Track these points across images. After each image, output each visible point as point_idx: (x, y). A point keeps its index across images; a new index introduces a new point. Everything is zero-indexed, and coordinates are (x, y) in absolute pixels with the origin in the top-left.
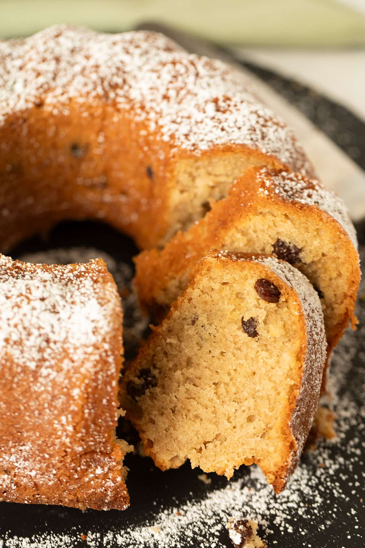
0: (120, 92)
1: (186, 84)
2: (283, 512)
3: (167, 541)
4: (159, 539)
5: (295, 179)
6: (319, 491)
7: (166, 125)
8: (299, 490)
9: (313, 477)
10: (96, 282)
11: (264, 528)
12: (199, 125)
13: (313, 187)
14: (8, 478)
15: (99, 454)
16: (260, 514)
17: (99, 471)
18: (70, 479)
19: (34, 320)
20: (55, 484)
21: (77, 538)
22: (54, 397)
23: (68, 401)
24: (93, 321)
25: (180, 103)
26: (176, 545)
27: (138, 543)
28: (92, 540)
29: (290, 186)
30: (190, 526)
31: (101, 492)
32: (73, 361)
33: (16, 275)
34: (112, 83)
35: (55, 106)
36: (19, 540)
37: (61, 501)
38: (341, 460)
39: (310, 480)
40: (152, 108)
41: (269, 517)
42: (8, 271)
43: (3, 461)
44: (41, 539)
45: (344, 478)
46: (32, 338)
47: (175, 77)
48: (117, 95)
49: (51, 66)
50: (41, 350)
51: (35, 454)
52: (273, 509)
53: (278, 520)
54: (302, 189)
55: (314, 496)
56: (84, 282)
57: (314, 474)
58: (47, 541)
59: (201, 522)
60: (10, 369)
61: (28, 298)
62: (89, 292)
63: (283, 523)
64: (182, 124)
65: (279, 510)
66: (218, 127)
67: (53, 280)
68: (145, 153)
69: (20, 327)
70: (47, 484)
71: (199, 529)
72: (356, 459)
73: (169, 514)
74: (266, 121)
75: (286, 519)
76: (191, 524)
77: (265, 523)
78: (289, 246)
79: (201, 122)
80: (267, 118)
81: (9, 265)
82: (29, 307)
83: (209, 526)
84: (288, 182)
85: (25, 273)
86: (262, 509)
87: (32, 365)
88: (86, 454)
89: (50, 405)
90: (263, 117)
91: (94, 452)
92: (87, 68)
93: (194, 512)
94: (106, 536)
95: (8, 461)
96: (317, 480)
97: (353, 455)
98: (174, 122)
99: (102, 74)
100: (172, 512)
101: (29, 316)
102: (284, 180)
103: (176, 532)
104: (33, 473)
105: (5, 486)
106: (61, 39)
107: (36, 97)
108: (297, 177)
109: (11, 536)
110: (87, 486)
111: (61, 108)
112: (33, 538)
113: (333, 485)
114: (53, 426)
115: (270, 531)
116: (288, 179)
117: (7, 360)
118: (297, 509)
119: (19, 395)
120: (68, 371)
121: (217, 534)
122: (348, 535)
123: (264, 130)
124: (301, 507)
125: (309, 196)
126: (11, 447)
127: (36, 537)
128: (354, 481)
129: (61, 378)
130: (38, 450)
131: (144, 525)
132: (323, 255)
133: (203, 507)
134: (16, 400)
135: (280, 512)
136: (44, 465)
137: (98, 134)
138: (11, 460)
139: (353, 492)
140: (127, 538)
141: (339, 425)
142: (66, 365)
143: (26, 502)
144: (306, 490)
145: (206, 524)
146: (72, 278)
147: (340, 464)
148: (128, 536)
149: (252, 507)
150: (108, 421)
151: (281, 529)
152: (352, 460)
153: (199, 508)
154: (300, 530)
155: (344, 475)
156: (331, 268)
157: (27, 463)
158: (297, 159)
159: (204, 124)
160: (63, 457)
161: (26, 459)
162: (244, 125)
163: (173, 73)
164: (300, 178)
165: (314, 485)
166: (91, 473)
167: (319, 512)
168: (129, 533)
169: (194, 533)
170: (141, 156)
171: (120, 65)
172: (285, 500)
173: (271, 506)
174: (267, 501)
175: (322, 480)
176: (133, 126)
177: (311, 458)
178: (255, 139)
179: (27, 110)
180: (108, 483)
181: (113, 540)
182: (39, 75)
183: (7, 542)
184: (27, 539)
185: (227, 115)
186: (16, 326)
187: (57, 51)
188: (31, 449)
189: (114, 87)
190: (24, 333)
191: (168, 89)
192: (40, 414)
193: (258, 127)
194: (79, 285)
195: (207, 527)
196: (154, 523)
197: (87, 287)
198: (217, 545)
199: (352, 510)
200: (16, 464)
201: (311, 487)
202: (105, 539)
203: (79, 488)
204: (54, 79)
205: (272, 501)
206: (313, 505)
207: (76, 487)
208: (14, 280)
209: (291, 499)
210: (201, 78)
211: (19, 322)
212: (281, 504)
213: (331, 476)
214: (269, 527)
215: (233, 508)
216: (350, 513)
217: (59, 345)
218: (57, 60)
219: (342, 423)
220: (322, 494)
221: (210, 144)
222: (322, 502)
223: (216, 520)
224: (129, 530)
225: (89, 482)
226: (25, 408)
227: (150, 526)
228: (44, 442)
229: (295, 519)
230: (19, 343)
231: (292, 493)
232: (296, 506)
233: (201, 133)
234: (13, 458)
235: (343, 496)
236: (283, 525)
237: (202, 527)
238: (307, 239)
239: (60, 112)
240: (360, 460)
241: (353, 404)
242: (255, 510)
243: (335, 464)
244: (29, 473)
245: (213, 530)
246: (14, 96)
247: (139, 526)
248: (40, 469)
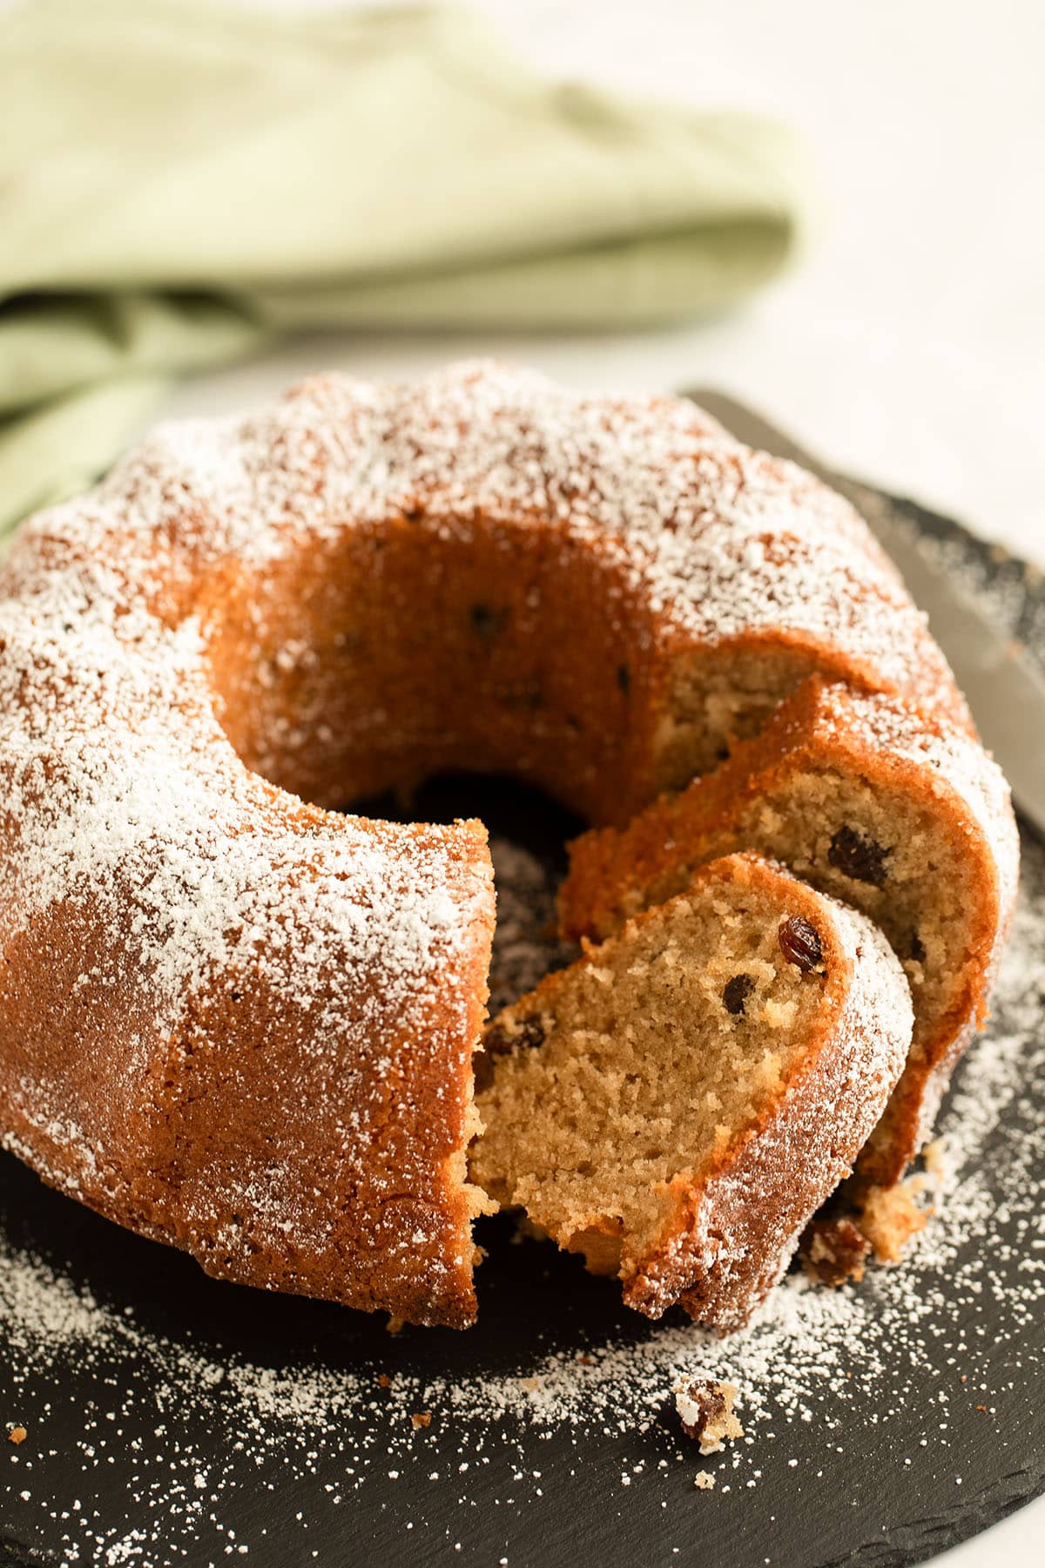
0: (580, 505)
1: (714, 501)
2: (799, 1381)
3: (553, 1407)
4: (539, 1402)
5: (903, 711)
6: (882, 1350)
7: (660, 578)
8: (840, 1345)
9: (874, 1325)
10: (456, 858)
11: (753, 1407)
12: (725, 585)
13: (937, 732)
14: (238, 1232)
15: (421, 1201)
16: (750, 1380)
17: (419, 1238)
18: (359, 1247)
19: (320, 914)
20: (329, 1253)
21: (372, 1382)
22: (340, 1071)
23: (366, 1082)
24: (434, 928)
25: (695, 538)
26: (569, 1418)
27: (493, 1404)
28: (402, 1390)
29: (888, 723)
30: (604, 1386)
31: (418, 1282)
32: (384, 1003)
33: (302, 830)
34: (566, 487)
35: (443, 521)
36: (255, 1372)
37: (340, 1295)
38: (939, 1298)
39: (866, 1328)
40: (639, 544)
41: (767, 1388)
42: (289, 821)
43: (230, 1195)
44: (300, 1376)
45: (937, 1333)
46: (311, 948)
47: (695, 486)
48: (572, 510)
49: (451, 439)
50: (325, 973)
51: (295, 1187)
52: (778, 1373)
53: (783, 1397)
54: (913, 733)
55: (869, 1360)
56: (433, 855)
57: (877, 1319)
58: (310, 1381)
59: (627, 1381)
60: (261, 1004)
61: (314, 870)
62: (436, 874)
63: (795, 1401)
64: (694, 580)
65: (790, 1377)
66: (761, 592)
67: (373, 847)
68: (616, 636)
69: (289, 923)
70: (312, 1251)
71: (623, 1394)
72: (971, 1300)
73: (565, 1360)
74: (863, 590)
75: (801, 1396)
76: (606, 1383)
77: (758, 1398)
78: (864, 843)
79: (730, 579)
80: (868, 585)
81: (294, 810)
82: (315, 887)
83: (643, 1391)
84: (886, 714)
85: (321, 829)
86: (758, 1372)
87: (305, 1002)
88: (395, 1197)
89: (331, 1087)
90: (859, 583)
91: (411, 1196)
92: (520, 451)
93: (618, 1362)
94: (430, 1384)
95: (241, 1197)
96: (880, 1331)
97: (966, 1291)
98: (678, 574)
99: (548, 467)
100: (573, 1357)
101: (311, 905)
102: (877, 710)
103: (573, 1394)
104: (287, 1227)
105: (229, 1248)
106: (479, 389)
107: (406, 497)
108: (907, 707)
109: (241, 1363)
110: (391, 1267)
111: (457, 526)
112: (284, 1372)
113: (911, 1343)
114: (333, 1131)
115: (764, 1414)
116: (887, 708)
117: (255, 986)
118: (828, 1380)
119: (273, 1059)
120: (373, 1020)
121: (657, 1406)
122: (921, 1438)
123: (857, 607)
124: (838, 1378)
125: (924, 747)
126: (249, 1169)
127: (290, 1371)
128: (956, 1340)
129: (356, 1034)
130: (302, 1179)
131: (512, 1374)
132: (932, 867)
133: (637, 1355)
134: (267, 1068)
135: (794, 1381)
136: (310, 1213)
137: (528, 588)
138: (247, 1194)
139: (951, 1361)
140: (472, 1394)
141: (949, 1233)
142: (370, 1007)
143: (269, 1286)
144: (855, 1347)
145: (638, 1386)
146: (411, 848)
147: (935, 1307)
148: (474, 1390)
149: (737, 1367)
150: (445, 1136)
151: (789, 1412)
152: (962, 1301)
153: (630, 1355)
154: (827, 1419)
155: (938, 1327)
156: (945, 897)
157: (277, 1205)
158: (920, 677)
159: (734, 583)
160: (348, 1197)
161: (275, 1197)
162: (817, 593)
163: (692, 477)
164: (913, 709)
165: (872, 1339)
166: (402, 1239)
167: (872, 1391)
168: (478, 1385)
169: (611, 1400)
170: (609, 641)
171: (588, 451)
172: (809, 1359)
173: (776, 1369)
174: (771, 1358)
175: (892, 1331)
176: (597, 577)
177: (877, 1288)
178: (832, 623)
179: (387, 523)
180: (436, 1267)
181: (444, 1395)
182: (419, 453)
183: (232, 1372)
184: (273, 1373)
185: (785, 569)
186: (281, 920)
187: (466, 413)
188: (288, 1177)
189: (570, 493)
190: (296, 935)
191: (676, 509)
192: (309, 1103)
193: (844, 601)
194: (420, 861)
195: (639, 1392)
196: (532, 1372)
197: (436, 864)
198: (652, 1427)
199: (942, 1393)
200: (255, 1204)
201: (866, 1342)
202: (428, 1392)
203: (375, 1267)
204: (451, 466)
205: (782, 1359)
206: (863, 1376)
207: (370, 1265)
208: (298, 837)
209: (821, 1358)
210: (748, 493)
211: (289, 913)
212: (799, 1366)
213: (911, 1327)
214: (764, 1407)
215: (699, 1364)
216: (936, 1399)
217: (361, 967)
218: (463, 428)
219: (955, 1229)
220: (884, 1357)
221: (740, 624)
222: (883, 1373)
223: (659, 1381)
224: (479, 1379)
225: (396, 1259)
226: (282, 1088)
227: (523, 1377)
228: (312, 1162)
229: (821, 1398)
230: (285, 954)
231: (823, 1350)
232: (827, 1374)
233: (726, 601)
234: (251, 1191)
235: (929, 1366)
236: (794, 1405)
237: (628, 1391)
238: (901, 831)
239: (454, 534)
240: (976, 1304)
241: (986, 1196)
242: (743, 1371)
243: (924, 1304)
244: (280, 1225)
245: (649, 1400)
246: (366, 491)
247: (501, 1376)
248: (303, 1219)
